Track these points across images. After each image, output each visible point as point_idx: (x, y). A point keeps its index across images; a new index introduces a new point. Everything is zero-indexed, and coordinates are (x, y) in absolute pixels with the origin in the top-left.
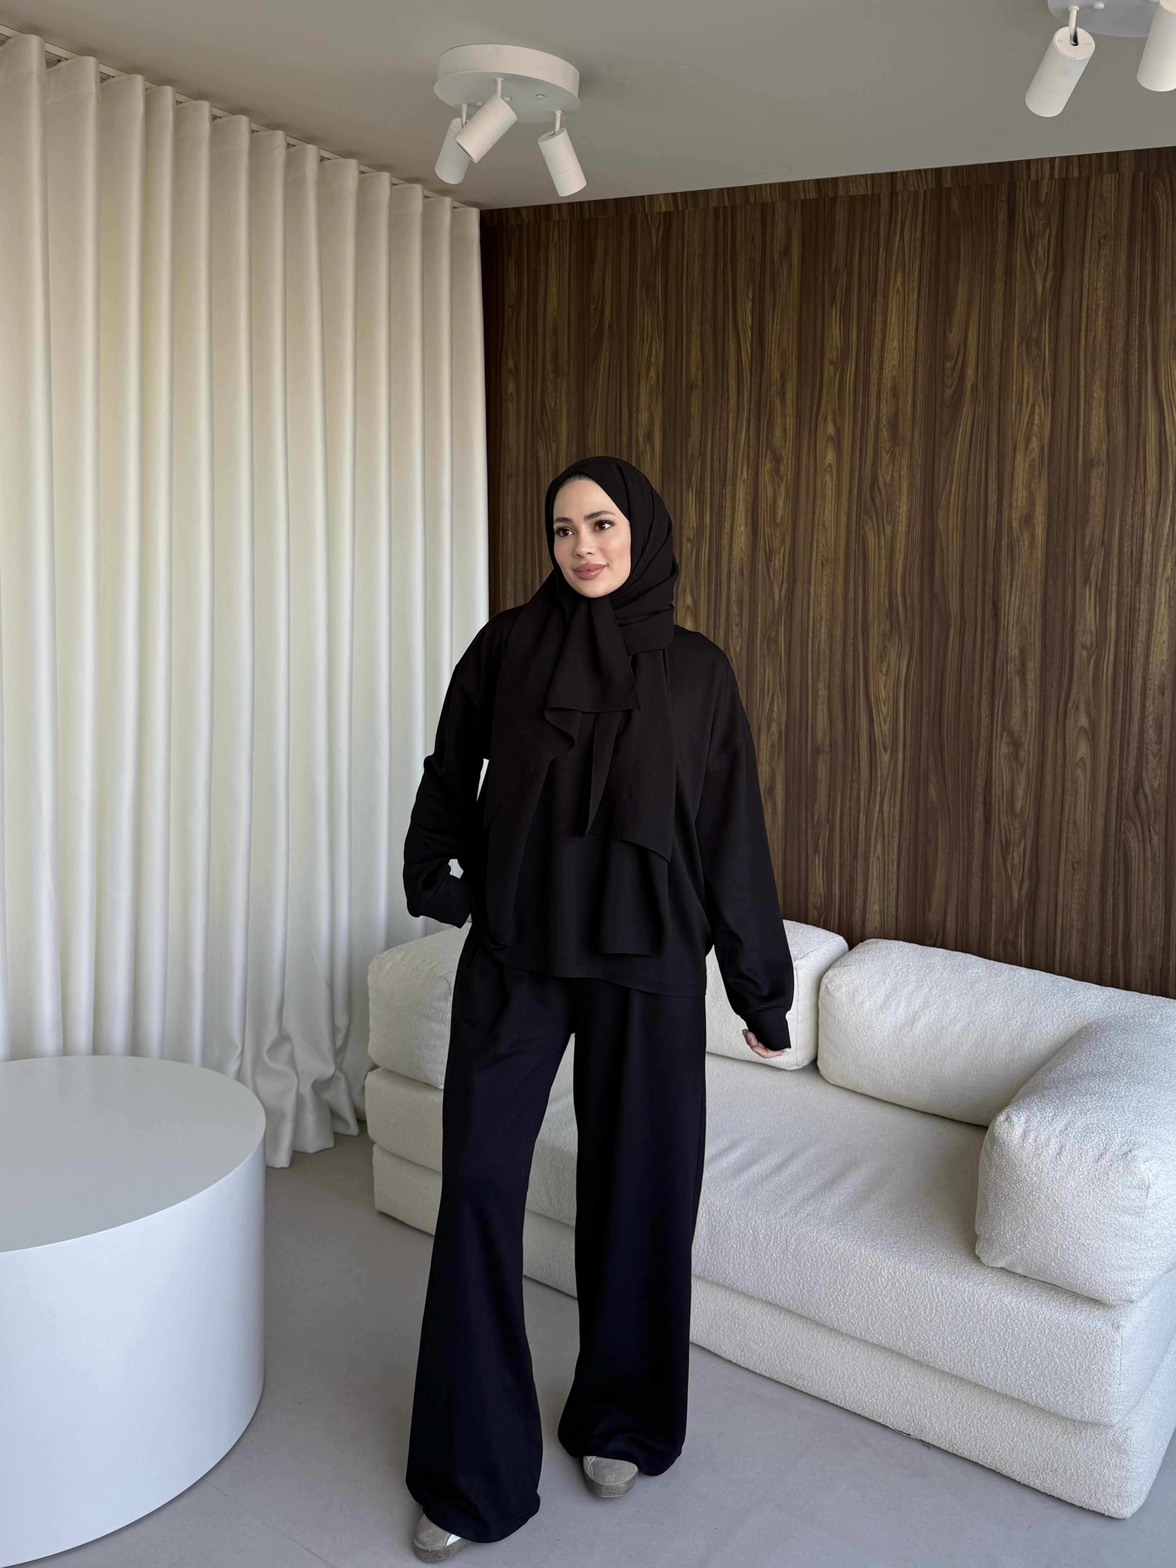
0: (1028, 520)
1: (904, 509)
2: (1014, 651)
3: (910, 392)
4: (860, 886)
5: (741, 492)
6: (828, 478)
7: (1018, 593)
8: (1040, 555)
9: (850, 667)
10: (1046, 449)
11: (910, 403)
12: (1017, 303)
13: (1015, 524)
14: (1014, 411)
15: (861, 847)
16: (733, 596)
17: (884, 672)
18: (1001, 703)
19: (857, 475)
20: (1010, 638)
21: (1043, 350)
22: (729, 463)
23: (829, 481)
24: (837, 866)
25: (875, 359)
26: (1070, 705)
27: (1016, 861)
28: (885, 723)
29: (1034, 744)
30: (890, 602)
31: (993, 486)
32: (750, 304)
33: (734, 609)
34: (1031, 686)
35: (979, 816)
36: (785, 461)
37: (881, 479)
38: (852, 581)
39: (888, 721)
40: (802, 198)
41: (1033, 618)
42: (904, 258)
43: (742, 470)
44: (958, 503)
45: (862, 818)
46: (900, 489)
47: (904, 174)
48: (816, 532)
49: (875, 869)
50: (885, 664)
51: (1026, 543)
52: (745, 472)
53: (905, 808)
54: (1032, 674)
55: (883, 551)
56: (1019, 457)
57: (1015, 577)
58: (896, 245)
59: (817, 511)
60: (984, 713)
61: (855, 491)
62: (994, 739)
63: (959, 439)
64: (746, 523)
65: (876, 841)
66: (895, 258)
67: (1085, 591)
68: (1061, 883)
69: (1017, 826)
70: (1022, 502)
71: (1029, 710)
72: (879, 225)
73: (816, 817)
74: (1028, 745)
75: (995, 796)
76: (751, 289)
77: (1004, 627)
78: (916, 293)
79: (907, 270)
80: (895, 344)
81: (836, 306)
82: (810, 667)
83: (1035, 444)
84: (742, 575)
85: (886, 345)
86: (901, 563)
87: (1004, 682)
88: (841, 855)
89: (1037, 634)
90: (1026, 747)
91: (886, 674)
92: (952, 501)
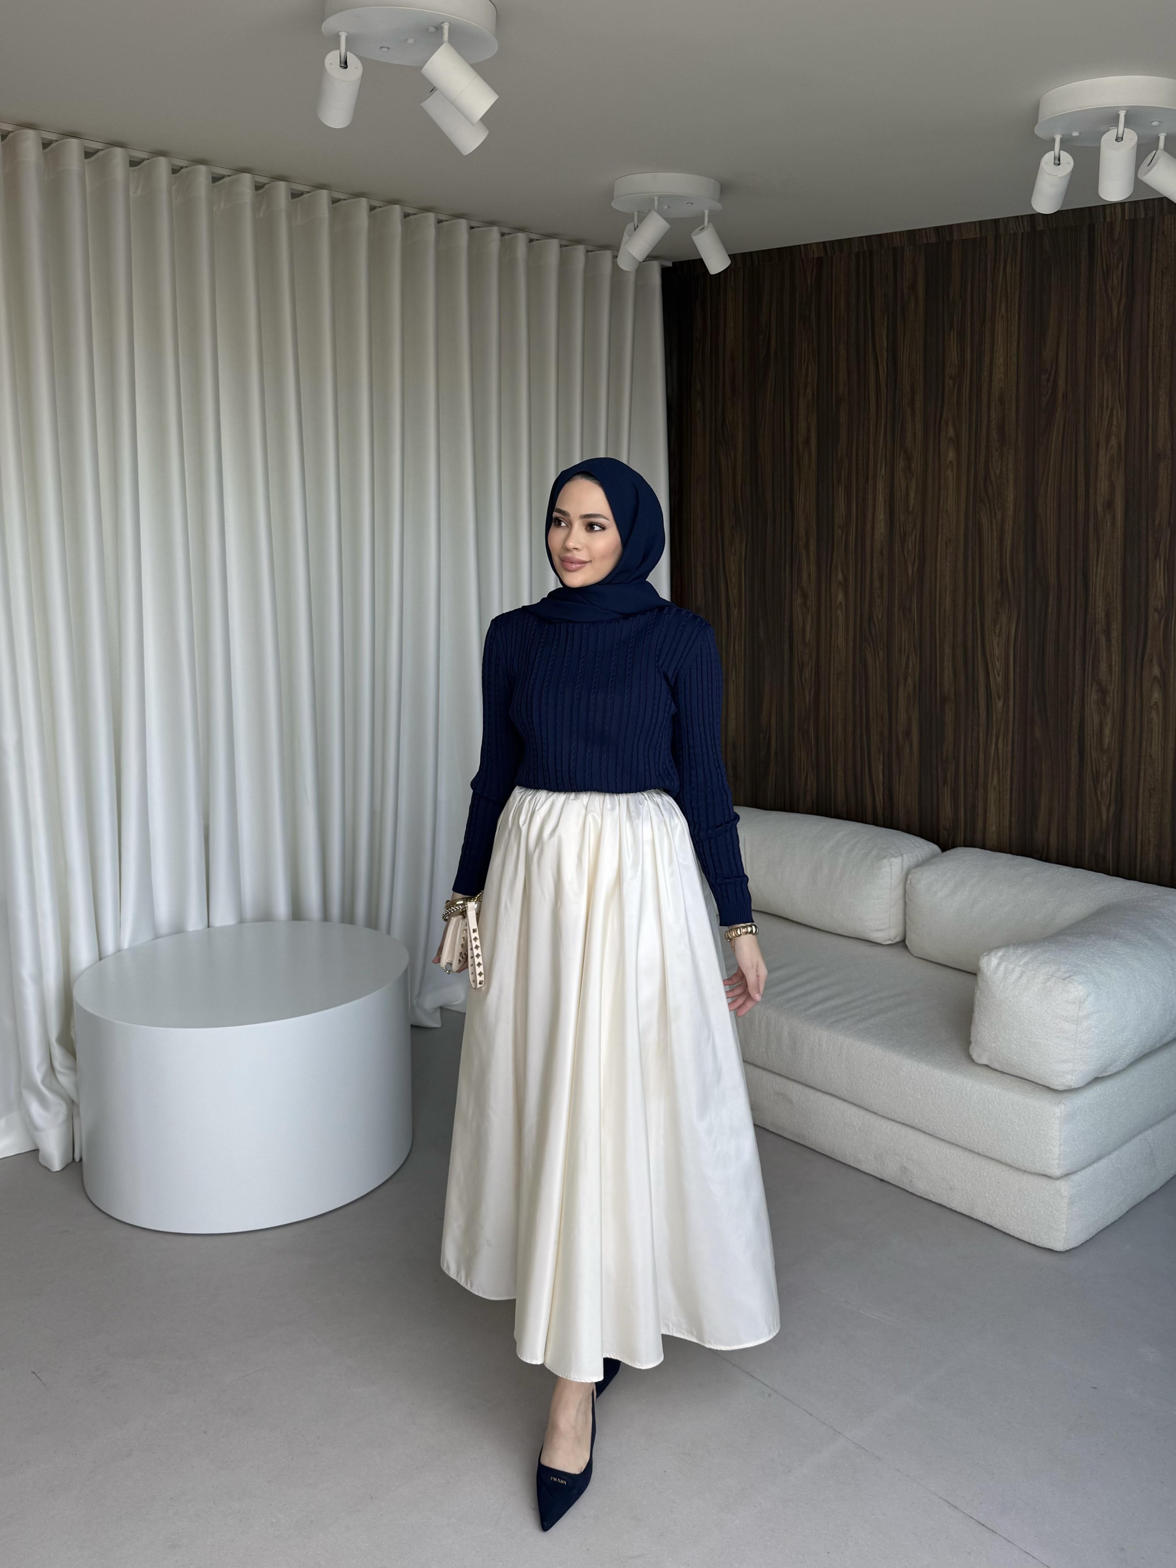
0: (1110, 504)
1: (1011, 497)
2: (1101, 615)
3: (1014, 400)
4: (980, 811)
5: (880, 486)
6: (949, 473)
7: (1103, 566)
8: (1120, 534)
9: (970, 629)
10: (1123, 444)
11: (1014, 409)
12: (1097, 324)
13: (1099, 508)
14: (1096, 414)
15: (981, 779)
16: (876, 571)
17: (997, 634)
18: (1091, 658)
19: (973, 469)
20: (1097, 603)
21: (1119, 363)
22: (870, 462)
23: (951, 475)
24: (962, 795)
25: (986, 373)
26: (1146, 659)
27: (1105, 789)
28: (999, 675)
29: (1117, 691)
30: (1001, 575)
31: (1081, 477)
32: (886, 330)
33: (877, 583)
34: (1114, 642)
35: (1074, 751)
36: (915, 459)
37: (992, 473)
38: (970, 559)
39: (1001, 673)
40: (925, 242)
41: (1115, 586)
42: (1007, 290)
43: (881, 468)
44: (1054, 491)
45: (982, 755)
46: (1007, 481)
47: (1005, 220)
48: (941, 518)
49: (992, 796)
50: (998, 626)
51: (1109, 524)
52: (883, 469)
53: (1016, 746)
54: (1115, 634)
55: (995, 532)
56: (1102, 452)
57: (1101, 552)
58: (1000, 279)
59: (941, 501)
60: (1078, 665)
61: (972, 483)
62: (1086, 687)
63: (1054, 438)
64: (885, 512)
65: (993, 773)
66: (999, 289)
67: (1156, 564)
68: (1140, 807)
69: (1105, 759)
70: (1104, 490)
71: (1113, 663)
72: (986, 263)
73: (944, 755)
74: (1113, 693)
75: (1088, 735)
76: (886, 318)
77: (1092, 594)
78: (1017, 318)
79: (1009, 299)
80: (1001, 360)
81: (954, 330)
82: (937, 630)
83: (1113, 441)
84: (882, 554)
85: (994, 362)
86: (1009, 542)
87: (1093, 640)
88: (965, 786)
89: (1118, 600)
90: (1111, 694)
91: (999, 635)
92: (1049, 490)
